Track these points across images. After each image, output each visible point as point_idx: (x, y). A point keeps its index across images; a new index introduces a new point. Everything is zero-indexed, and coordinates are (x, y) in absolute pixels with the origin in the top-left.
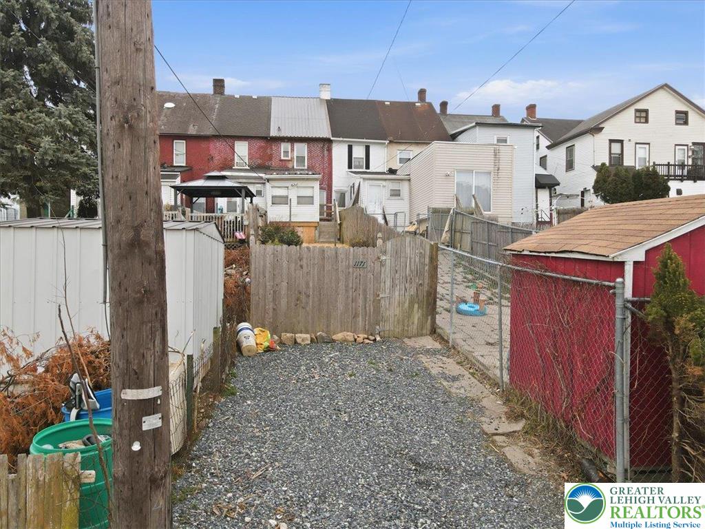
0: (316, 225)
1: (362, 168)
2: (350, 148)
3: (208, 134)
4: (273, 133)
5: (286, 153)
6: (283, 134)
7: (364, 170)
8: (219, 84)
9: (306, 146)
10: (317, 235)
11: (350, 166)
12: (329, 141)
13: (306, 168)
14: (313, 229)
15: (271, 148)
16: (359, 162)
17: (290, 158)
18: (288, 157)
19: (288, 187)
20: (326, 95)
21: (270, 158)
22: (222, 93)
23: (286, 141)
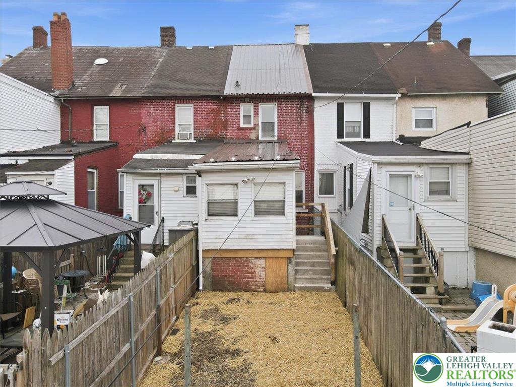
0: (290, 254)
1: (358, 136)
2: (340, 108)
3: (137, 95)
4: (229, 90)
5: (247, 117)
6: (242, 91)
7: (362, 139)
8: (168, 34)
9: (276, 107)
10: (292, 273)
11: (340, 135)
12: (309, 98)
13: (276, 138)
14: (284, 263)
15: (226, 112)
16: (354, 127)
17: (252, 125)
18: (250, 123)
19: (237, 185)
20: (304, 39)
21: (225, 126)
22: (172, 45)
23: (247, 100)
